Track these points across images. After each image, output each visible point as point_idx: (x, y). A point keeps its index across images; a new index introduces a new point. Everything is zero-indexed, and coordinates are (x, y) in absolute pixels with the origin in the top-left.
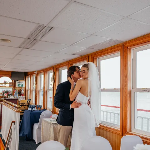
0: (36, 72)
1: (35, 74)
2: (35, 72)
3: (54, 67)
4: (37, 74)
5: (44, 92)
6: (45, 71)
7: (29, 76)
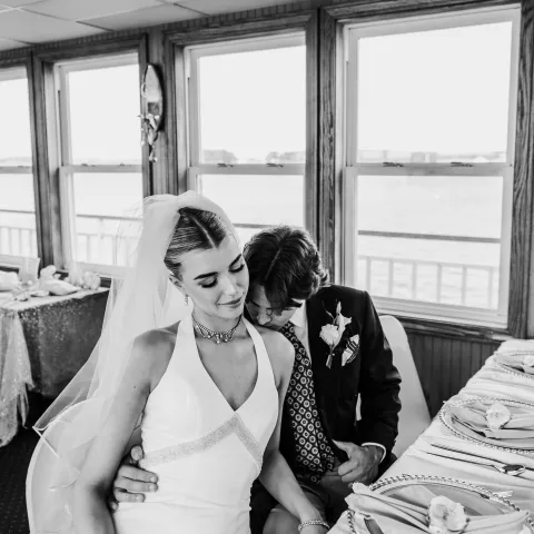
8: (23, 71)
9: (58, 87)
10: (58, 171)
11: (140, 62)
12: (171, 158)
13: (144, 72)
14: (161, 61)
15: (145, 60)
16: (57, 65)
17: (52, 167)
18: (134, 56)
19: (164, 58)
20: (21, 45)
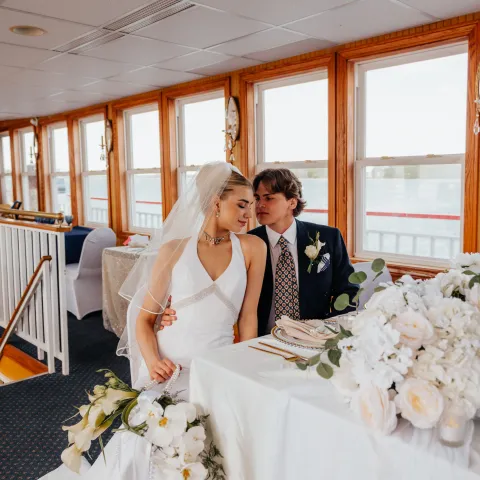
0: (34, 119)
1: (30, 125)
2: (32, 122)
3: (106, 107)
4: (40, 126)
5: (73, 179)
6: (72, 118)
7: (7, 132)
8: (156, 105)
9: (177, 115)
10: (176, 171)
11: (226, 95)
12: (244, 159)
13: (227, 102)
14: (238, 95)
15: (229, 94)
16: (177, 99)
17: (173, 168)
18: (222, 92)
19: (240, 92)
20: (155, 88)
